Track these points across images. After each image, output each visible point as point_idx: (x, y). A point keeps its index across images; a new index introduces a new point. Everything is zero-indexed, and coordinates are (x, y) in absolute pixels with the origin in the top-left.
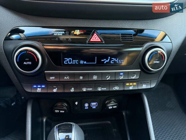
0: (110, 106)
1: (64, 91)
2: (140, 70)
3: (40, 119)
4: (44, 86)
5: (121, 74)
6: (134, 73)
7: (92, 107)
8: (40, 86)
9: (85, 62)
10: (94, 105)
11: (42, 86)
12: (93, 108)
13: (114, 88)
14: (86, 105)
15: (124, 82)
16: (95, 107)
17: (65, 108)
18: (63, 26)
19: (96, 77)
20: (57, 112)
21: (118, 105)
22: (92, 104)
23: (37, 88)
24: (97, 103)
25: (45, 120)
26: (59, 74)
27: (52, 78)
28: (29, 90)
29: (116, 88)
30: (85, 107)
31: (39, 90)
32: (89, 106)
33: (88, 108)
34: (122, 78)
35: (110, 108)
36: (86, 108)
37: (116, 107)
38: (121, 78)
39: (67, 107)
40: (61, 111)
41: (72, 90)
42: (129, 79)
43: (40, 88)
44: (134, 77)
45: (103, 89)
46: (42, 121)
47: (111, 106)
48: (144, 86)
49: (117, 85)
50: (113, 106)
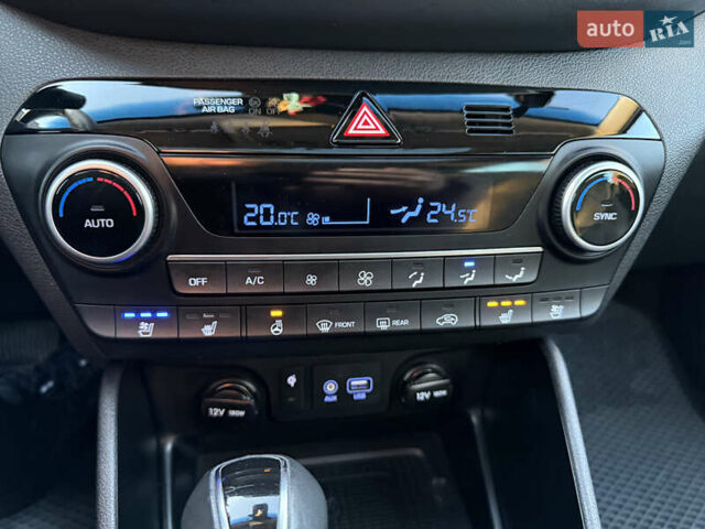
0: (420, 391)
1: (244, 334)
2: (540, 249)
3: (152, 445)
4: (165, 315)
5: (467, 264)
6: (518, 260)
7: (352, 396)
8: (149, 315)
9: (326, 220)
10: (359, 386)
11: (159, 315)
12: (355, 397)
13: (441, 321)
14: (331, 387)
15: (477, 295)
16: (363, 396)
17: (248, 399)
18: (239, 77)
19: (368, 278)
20: (218, 417)
21: (451, 387)
22: (353, 383)
23: (138, 320)
24: (371, 380)
25: (169, 447)
26: (226, 266)
27: (196, 283)
28: (106, 331)
29: (449, 320)
30: (325, 395)
31: (146, 330)
32: (341, 392)
33: (335, 398)
34: (471, 279)
35: (421, 396)
36: (327, 399)
37: (444, 393)
38: (468, 280)
39: (254, 396)
40: (233, 413)
41: (276, 329)
42: (498, 282)
43: (147, 320)
44: (517, 276)
45: (396, 323)
46: (160, 450)
47: (425, 390)
48: (557, 312)
49: (451, 308)
50: (432, 389)
